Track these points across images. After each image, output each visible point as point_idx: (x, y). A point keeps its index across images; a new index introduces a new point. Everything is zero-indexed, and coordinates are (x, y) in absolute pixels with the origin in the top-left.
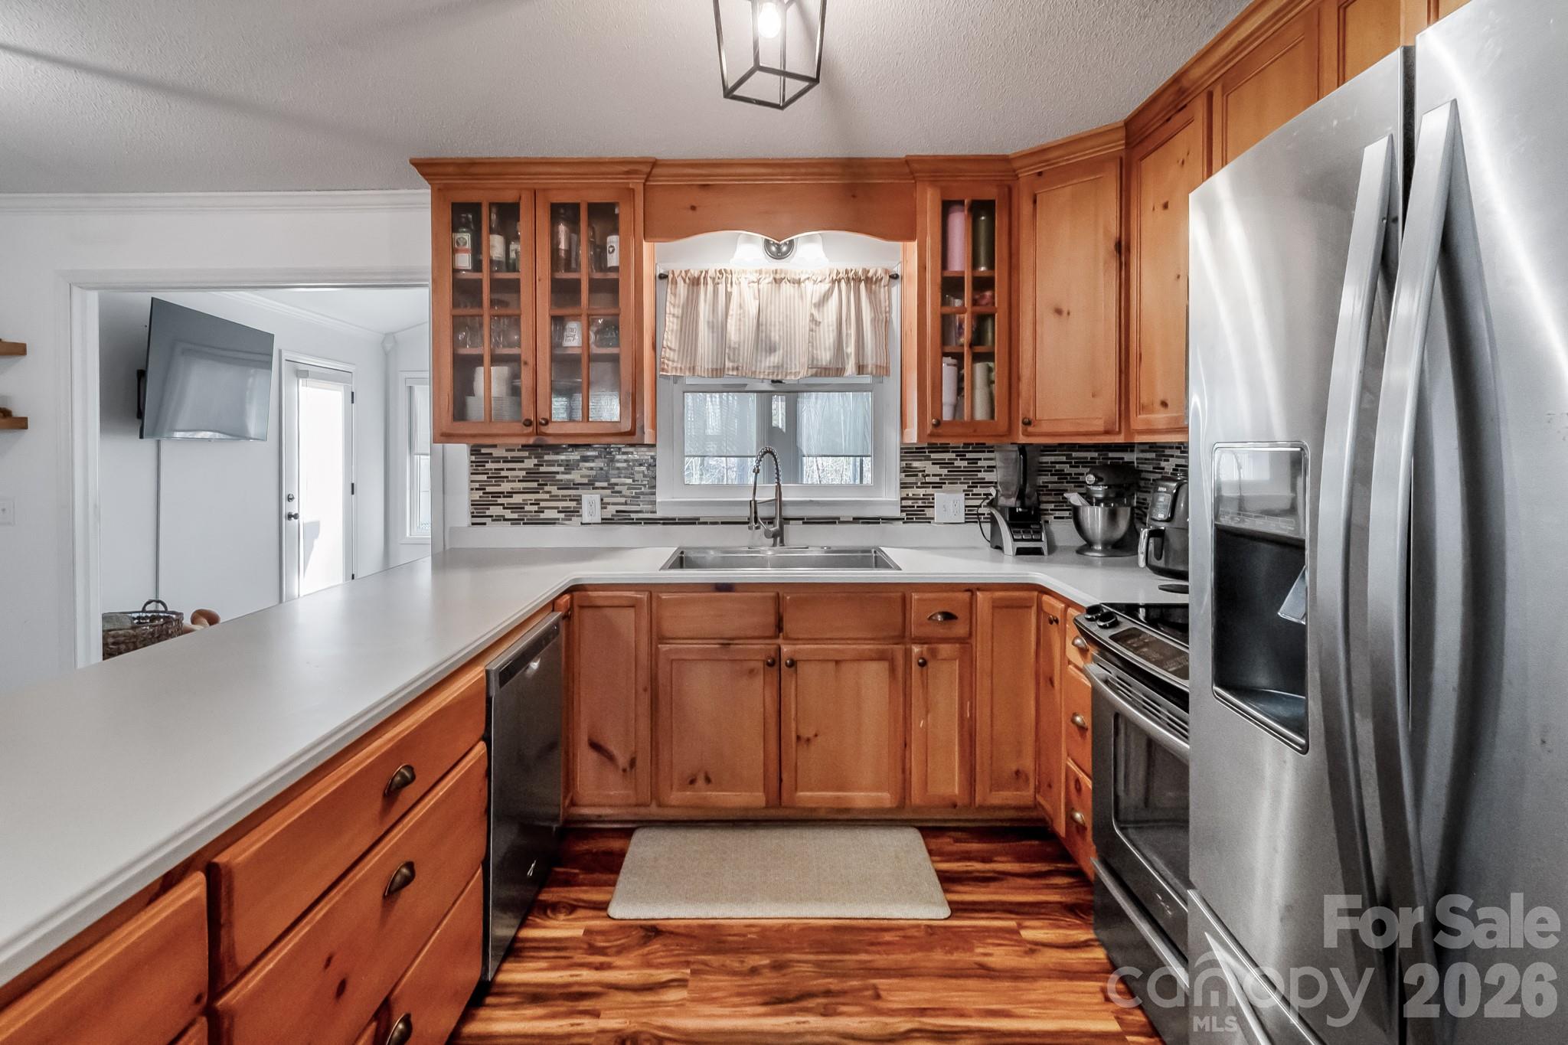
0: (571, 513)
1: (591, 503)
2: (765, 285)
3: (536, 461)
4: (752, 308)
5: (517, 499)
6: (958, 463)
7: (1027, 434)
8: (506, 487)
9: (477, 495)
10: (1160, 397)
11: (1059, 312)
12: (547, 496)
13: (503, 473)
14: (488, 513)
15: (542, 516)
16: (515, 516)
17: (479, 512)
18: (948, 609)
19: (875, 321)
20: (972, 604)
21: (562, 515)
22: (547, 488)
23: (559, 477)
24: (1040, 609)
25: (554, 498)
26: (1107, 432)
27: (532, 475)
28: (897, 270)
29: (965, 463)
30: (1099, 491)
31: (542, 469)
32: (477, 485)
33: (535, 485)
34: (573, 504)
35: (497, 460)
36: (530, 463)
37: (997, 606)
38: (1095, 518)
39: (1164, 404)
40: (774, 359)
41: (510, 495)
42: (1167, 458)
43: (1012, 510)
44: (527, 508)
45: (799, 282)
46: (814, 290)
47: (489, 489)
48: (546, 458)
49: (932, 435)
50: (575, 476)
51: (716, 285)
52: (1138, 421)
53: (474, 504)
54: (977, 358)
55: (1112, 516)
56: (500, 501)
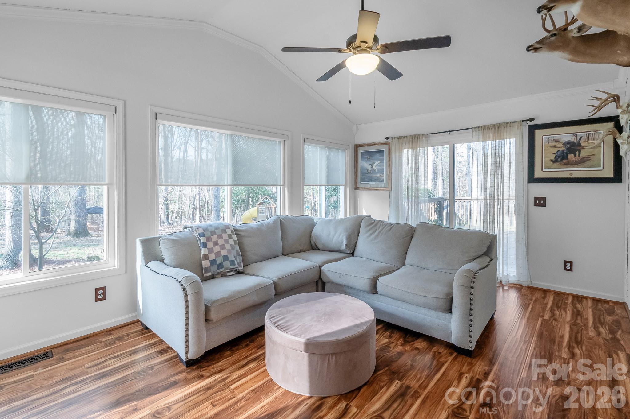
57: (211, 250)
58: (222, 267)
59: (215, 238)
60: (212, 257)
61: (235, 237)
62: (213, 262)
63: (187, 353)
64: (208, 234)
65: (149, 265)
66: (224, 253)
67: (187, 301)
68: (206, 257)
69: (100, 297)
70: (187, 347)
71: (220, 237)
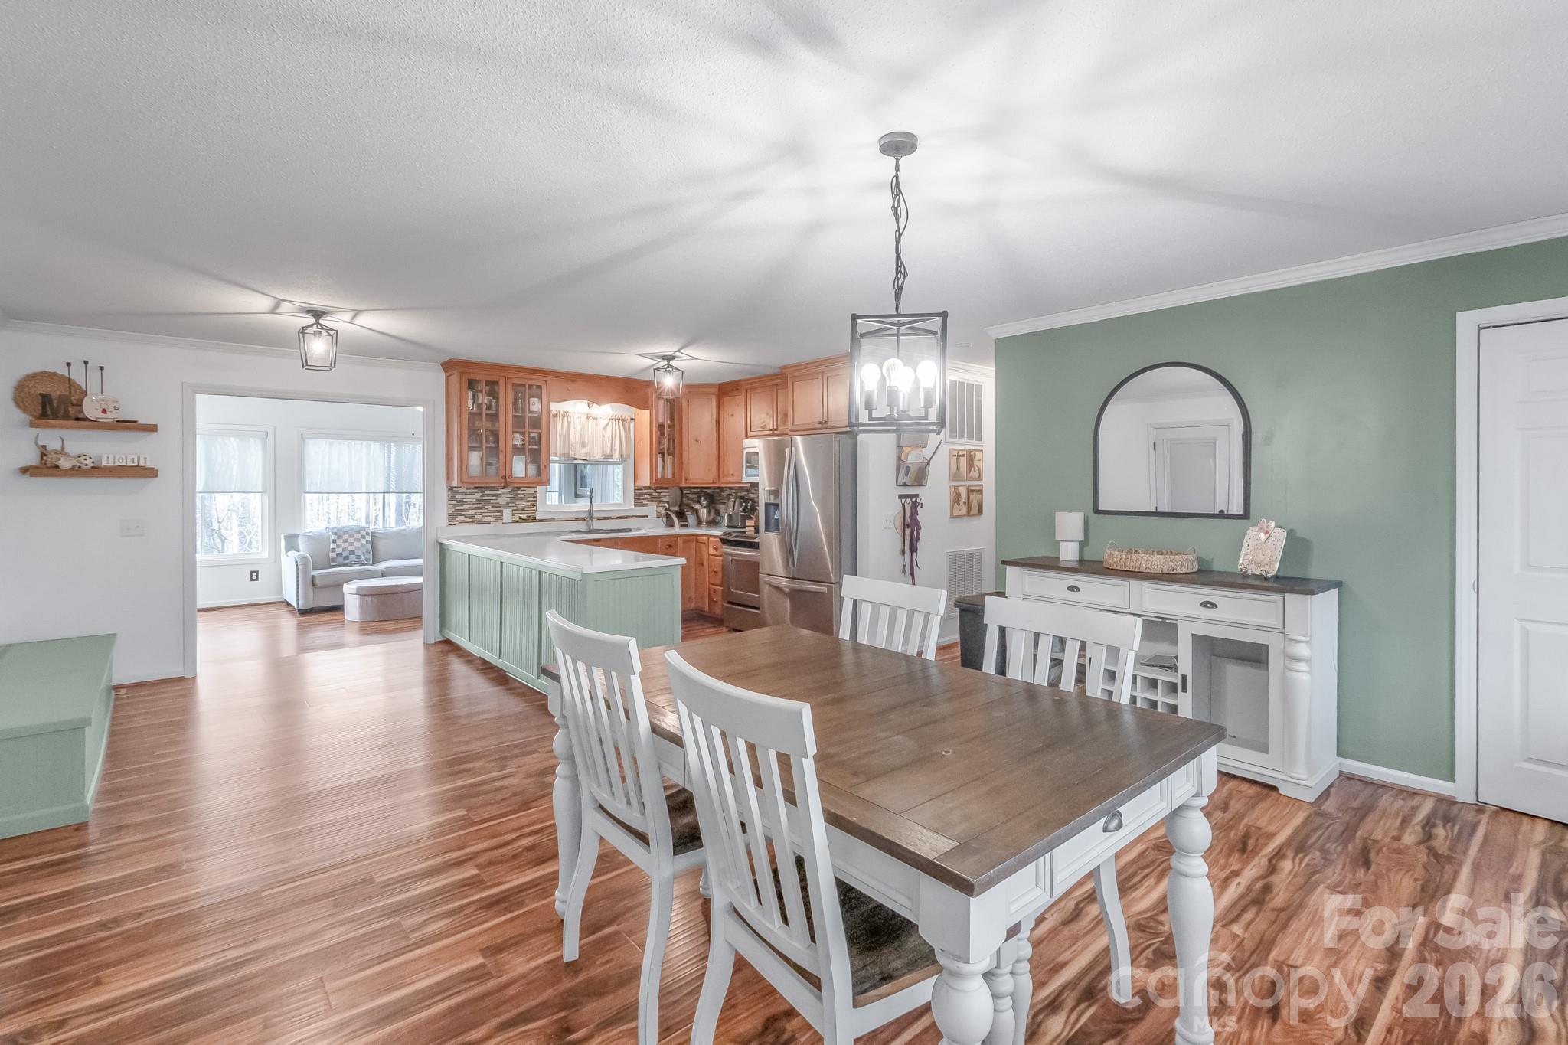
0: (498, 518)
1: (507, 514)
2: (584, 418)
3: (481, 494)
4: (579, 428)
5: (472, 512)
6: (654, 494)
7: (686, 483)
8: (466, 507)
9: (451, 511)
10: (732, 472)
11: (697, 441)
12: (486, 511)
13: (465, 500)
14: (457, 519)
15: (484, 520)
16: (471, 520)
17: (452, 519)
18: (670, 544)
19: (626, 437)
20: (677, 541)
21: (493, 519)
22: (486, 507)
23: (492, 501)
24: (697, 541)
25: (490, 512)
26: (713, 483)
27: (479, 501)
28: (633, 416)
29: (656, 494)
30: (705, 504)
31: (484, 498)
32: (451, 506)
33: (480, 505)
34: (499, 514)
35: (462, 494)
36: (478, 495)
37: (685, 542)
38: (704, 513)
39: (732, 475)
40: (585, 450)
41: (467, 510)
42: (724, 491)
43: (676, 511)
44: (476, 516)
45: (596, 419)
46: (603, 423)
47: (458, 508)
48: (486, 492)
49: (655, 483)
50: (500, 501)
51: (563, 417)
52: (723, 479)
53: (449, 515)
54: (669, 454)
55: (709, 513)
56: (463, 513)
57: (339, 546)
58: (348, 559)
59: (346, 537)
60: (339, 550)
61: (369, 538)
62: (339, 555)
63: (298, 604)
64: (341, 533)
65: (288, 554)
66: (351, 548)
67: (297, 570)
68: (333, 550)
69: (254, 578)
70: (298, 600)
71: (352, 536)
